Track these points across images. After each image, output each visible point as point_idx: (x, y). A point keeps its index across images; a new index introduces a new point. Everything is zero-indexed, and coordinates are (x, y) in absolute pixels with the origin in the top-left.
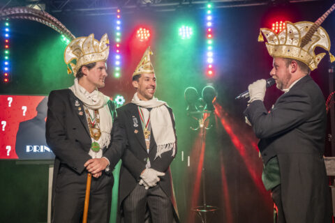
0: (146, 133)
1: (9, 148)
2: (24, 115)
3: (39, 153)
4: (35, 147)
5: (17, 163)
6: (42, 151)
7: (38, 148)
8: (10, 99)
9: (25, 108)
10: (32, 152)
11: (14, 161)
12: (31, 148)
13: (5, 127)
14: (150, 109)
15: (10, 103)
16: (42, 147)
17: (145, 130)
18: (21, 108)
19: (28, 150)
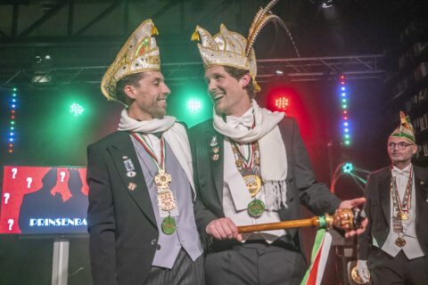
1: (11, 222)
2: (29, 186)
3: (43, 227)
4: (39, 221)
5: (20, 238)
6: (47, 224)
7: (42, 222)
8: (15, 171)
9: (30, 180)
10: (36, 226)
11: (17, 236)
12: (35, 222)
13: (9, 200)
15: (14, 174)
16: (47, 220)
18: (26, 180)
19: (32, 224)
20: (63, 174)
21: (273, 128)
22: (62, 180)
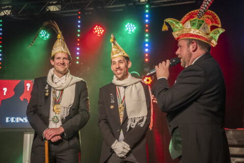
0: (121, 108)
2: (5, 94)
4: (12, 119)
6: (17, 121)
7: (14, 120)
9: (5, 89)
10: (10, 122)
12: (9, 119)
14: (125, 87)
16: (17, 118)
17: (120, 105)
18: (2, 89)
19: (7, 120)
20: (28, 85)
21: (73, 84)
22: (28, 90)
